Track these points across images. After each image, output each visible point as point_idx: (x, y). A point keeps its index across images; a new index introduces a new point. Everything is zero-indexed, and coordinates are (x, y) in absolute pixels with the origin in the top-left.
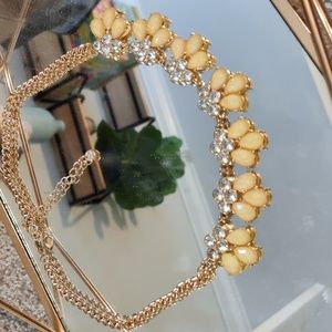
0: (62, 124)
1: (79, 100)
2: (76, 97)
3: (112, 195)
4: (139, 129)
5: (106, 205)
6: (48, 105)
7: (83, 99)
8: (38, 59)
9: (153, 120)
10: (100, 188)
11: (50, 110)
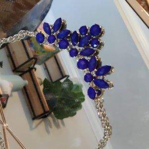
0: (26, 82)
1: (34, 70)
2: (32, 69)
3: (53, 113)
4: (62, 81)
5: (50, 118)
6: (20, 73)
7: (35, 69)
8: (13, 52)
9: (68, 76)
10: (46, 110)
11: (21, 75)
